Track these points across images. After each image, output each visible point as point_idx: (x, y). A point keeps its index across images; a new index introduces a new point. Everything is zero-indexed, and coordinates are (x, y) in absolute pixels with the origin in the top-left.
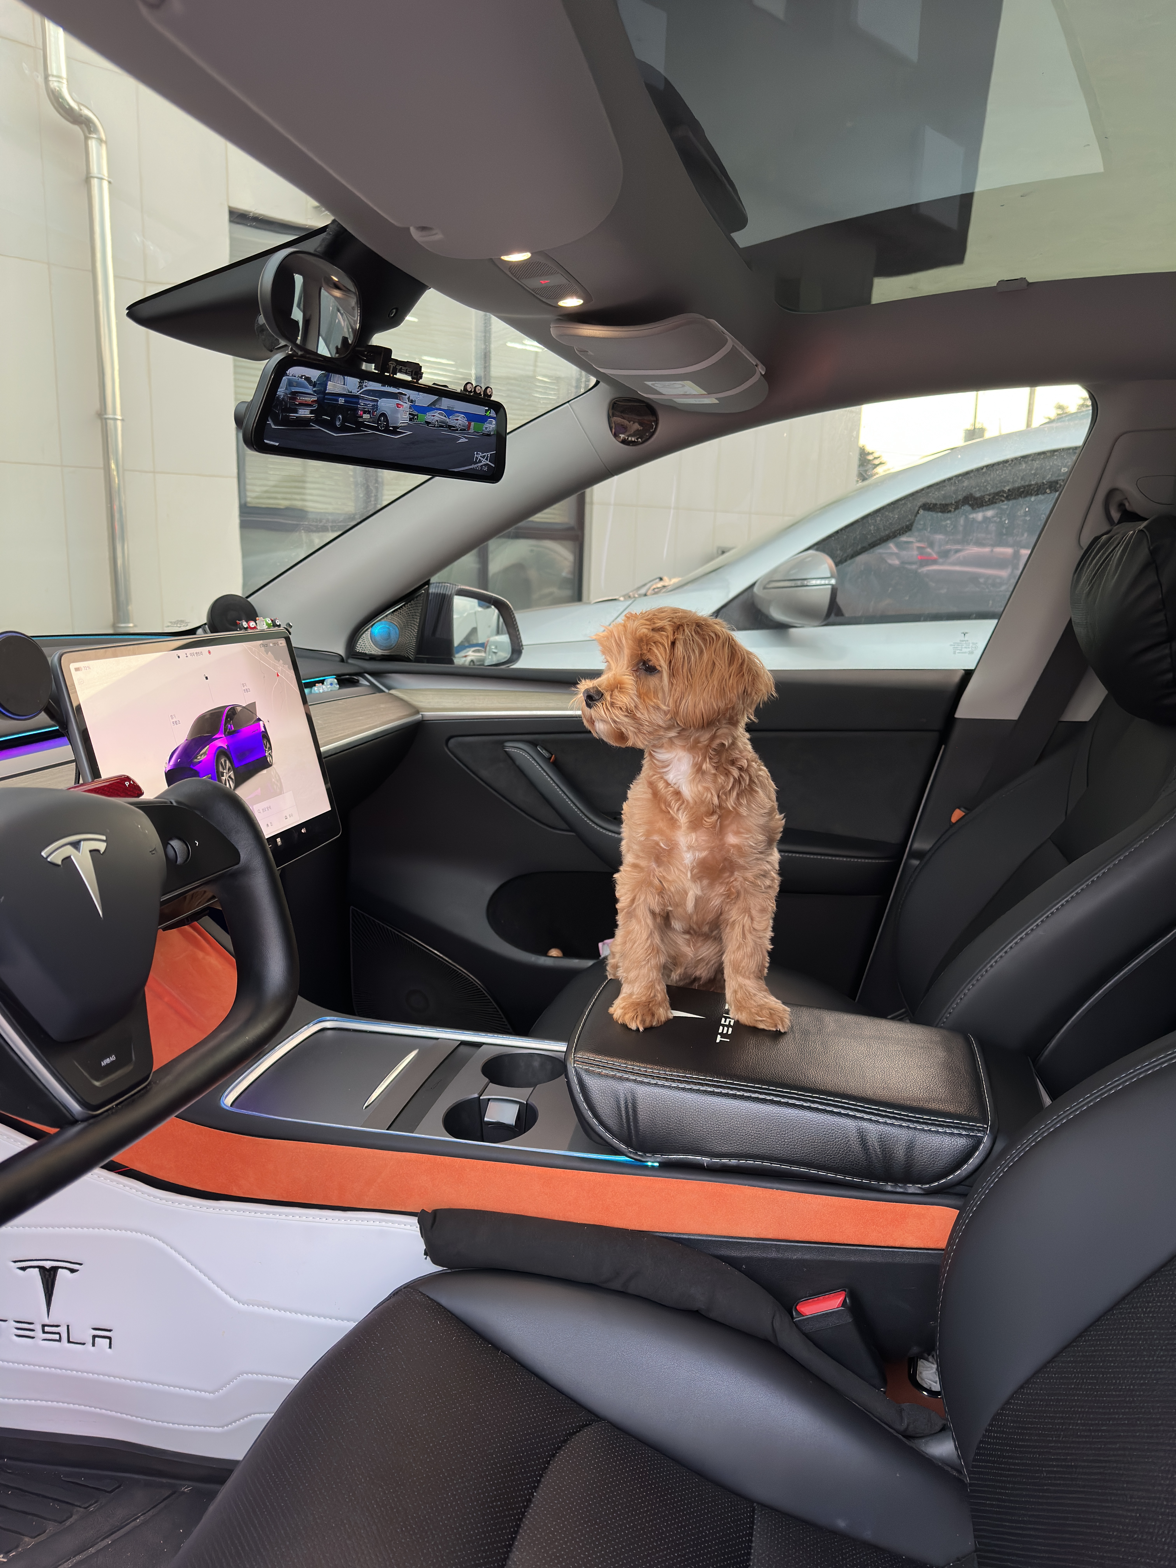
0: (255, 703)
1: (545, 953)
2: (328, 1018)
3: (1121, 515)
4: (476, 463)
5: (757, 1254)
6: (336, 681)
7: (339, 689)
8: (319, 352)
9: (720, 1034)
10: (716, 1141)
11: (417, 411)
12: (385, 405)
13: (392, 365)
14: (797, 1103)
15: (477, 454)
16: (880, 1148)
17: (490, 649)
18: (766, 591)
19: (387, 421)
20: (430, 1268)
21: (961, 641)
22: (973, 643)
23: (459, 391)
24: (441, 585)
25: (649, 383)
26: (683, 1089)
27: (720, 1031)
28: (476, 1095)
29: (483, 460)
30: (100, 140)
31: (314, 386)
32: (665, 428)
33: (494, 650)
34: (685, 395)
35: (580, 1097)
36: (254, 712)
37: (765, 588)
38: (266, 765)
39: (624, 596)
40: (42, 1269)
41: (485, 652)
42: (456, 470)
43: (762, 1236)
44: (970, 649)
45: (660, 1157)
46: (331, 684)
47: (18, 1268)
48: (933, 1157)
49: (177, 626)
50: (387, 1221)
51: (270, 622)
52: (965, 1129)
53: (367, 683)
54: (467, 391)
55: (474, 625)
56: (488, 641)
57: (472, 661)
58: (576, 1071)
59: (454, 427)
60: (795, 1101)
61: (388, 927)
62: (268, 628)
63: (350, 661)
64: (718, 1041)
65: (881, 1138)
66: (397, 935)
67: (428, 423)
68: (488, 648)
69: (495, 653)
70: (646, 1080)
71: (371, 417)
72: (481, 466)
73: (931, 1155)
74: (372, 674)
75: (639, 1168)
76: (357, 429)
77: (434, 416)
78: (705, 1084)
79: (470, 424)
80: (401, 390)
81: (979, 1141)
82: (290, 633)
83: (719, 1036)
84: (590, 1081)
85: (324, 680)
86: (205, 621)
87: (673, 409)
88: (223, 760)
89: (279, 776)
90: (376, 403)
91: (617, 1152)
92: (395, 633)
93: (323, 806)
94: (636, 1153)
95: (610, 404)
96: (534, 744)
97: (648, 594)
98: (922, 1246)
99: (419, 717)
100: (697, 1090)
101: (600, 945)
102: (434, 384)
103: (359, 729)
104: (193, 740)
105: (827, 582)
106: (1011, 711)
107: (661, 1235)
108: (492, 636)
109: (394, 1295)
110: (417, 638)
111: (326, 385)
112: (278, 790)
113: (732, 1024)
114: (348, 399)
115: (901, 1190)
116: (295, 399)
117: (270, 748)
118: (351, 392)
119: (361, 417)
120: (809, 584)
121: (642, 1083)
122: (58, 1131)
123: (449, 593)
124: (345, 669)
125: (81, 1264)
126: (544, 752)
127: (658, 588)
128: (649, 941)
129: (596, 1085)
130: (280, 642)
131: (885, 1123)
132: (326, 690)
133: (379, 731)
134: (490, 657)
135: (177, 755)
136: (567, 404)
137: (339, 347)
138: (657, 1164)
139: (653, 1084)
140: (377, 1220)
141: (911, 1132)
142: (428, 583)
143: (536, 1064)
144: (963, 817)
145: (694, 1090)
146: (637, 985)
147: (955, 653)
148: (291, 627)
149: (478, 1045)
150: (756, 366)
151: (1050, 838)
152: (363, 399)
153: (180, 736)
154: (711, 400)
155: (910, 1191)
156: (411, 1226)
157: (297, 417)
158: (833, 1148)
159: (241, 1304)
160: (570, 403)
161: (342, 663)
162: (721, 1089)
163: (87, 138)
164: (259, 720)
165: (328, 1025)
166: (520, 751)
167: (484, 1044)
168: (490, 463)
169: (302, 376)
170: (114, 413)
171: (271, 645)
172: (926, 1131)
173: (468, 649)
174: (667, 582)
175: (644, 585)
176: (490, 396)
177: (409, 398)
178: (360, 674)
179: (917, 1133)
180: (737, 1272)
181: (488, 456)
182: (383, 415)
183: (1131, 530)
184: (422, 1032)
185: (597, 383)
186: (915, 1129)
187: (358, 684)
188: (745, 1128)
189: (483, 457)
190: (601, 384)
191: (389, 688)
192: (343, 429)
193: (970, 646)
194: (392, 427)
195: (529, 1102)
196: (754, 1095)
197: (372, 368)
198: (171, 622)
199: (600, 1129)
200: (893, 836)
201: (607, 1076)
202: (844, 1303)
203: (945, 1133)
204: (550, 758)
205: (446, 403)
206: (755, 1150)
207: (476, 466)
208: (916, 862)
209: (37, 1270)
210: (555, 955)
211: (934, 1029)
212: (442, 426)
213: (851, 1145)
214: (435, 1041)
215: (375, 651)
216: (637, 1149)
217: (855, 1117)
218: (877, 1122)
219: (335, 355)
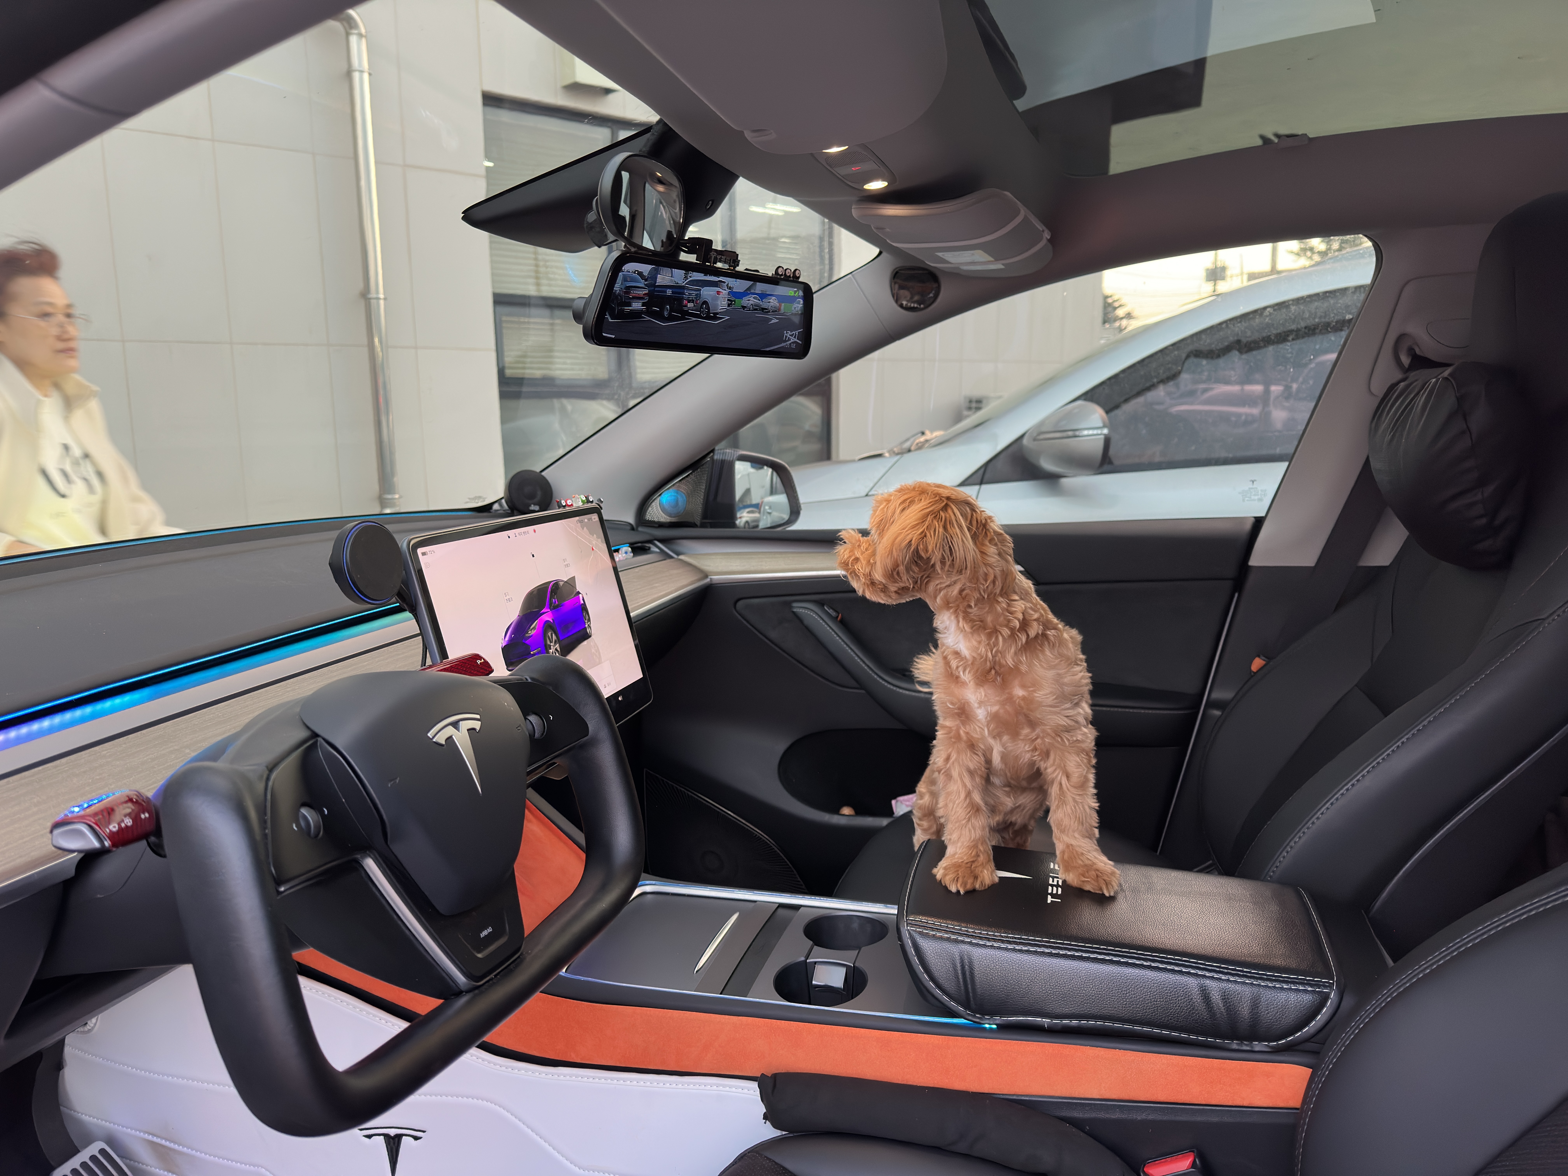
0: (574, 577)
1: (836, 811)
2: (648, 882)
3: (1412, 360)
4: (785, 341)
5: (1102, 1115)
6: (630, 549)
7: (634, 556)
8: (644, 245)
9: (1050, 894)
10: (1057, 1002)
11: (734, 296)
12: (707, 293)
13: (713, 255)
14: (1138, 962)
15: (787, 333)
16: (1224, 1006)
17: (764, 509)
18: (1036, 442)
19: (708, 308)
20: (769, 1132)
21: (1249, 488)
22: (1261, 491)
23: (770, 275)
24: (722, 451)
25: (940, 254)
26: (1021, 951)
27: (1050, 891)
28: (803, 959)
29: (792, 338)
30: (360, 35)
31: (646, 280)
32: (947, 293)
33: (769, 511)
34: (973, 263)
35: (915, 960)
36: (574, 587)
37: (1035, 440)
38: (587, 636)
39: (889, 452)
40: (386, 1136)
41: (759, 513)
42: (768, 349)
43: (1105, 1097)
44: (1260, 496)
45: (998, 1019)
46: (626, 553)
47: (364, 1136)
48: (1280, 1014)
49: (475, 502)
50: (724, 1086)
51: (584, 499)
52: (1311, 985)
53: (657, 550)
54: (778, 274)
55: (747, 486)
56: (762, 502)
57: (747, 522)
58: (910, 934)
59: (766, 309)
60: (1135, 961)
61: (681, 789)
62: (583, 505)
63: (640, 529)
64: (1049, 901)
65: (1225, 996)
66: (691, 796)
67: (744, 307)
68: (762, 509)
69: (770, 513)
70: (981, 942)
71: (694, 305)
72: (790, 344)
73: (1277, 1012)
74: (662, 541)
75: (976, 1030)
76: (683, 318)
77: (749, 300)
78: (1042, 945)
79: (780, 305)
80: (721, 279)
81: (1326, 997)
82: (601, 508)
83: (1049, 897)
84: (924, 943)
85: (619, 549)
86: (501, 495)
87: (957, 275)
88: (549, 634)
89: (597, 647)
90: (698, 292)
91: (954, 1014)
92: (682, 500)
93: (636, 674)
94: (975, 1015)
95: (892, 272)
96: (821, 604)
97: (913, 448)
98: (1271, 1105)
99: (707, 580)
100: (1034, 951)
101: (893, 802)
102: (746, 269)
103: (656, 596)
104: (523, 615)
105: (1099, 432)
106: (1308, 558)
107: (1004, 1097)
108: (766, 496)
109: (739, 1159)
110: (703, 504)
111: (656, 278)
112: (597, 660)
113: (1060, 883)
114: (674, 290)
115: (1248, 1048)
116: (629, 293)
117: (589, 620)
118: (678, 283)
119: (686, 306)
120: (1081, 434)
121: (977, 945)
122: (442, 1004)
123: (731, 459)
124: (636, 537)
125: (424, 1132)
126: (831, 611)
127: (921, 442)
128: (968, 801)
129: (931, 948)
130: (593, 517)
131: (1228, 980)
132: (622, 558)
133: (675, 596)
134: (765, 517)
135: (511, 632)
136: (850, 276)
137: (664, 240)
138: (994, 1026)
139: (989, 946)
140: (715, 1084)
141: (1255, 989)
142: (713, 451)
143: (855, 925)
144: (1265, 665)
145: (1031, 951)
146: (959, 844)
147: (1244, 500)
148: (602, 502)
149: (797, 907)
150: (1043, 231)
151: (1356, 685)
152: (688, 289)
153: (513, 613)
154: (999, 266)
155: (1257, 1049)
156: (752, 1090)
157: (631, 310)
158: (1176, 1006)
159: (582, 1170)
160: (853, 273)
161: (632, 532)
162: (1051, 950)
163: (348, 34)
164: (579, 593)
165: (648, 889)
166: (808, 611)
167: (801, 906)
168: (798, 341)
169: (636, 271)
170: (377, 292)
171: (586, 520)
172: (1270, 987)
173: (742, 511)
174: (929, 435)
175: (907, 440)
176: (799, 277)
177: (727, 285)
178: (650, 542)
179: (1261, 990)
180: (1082, 1134)
181: (796, 335)
182: (705, 303)
183: (1434, 378)
184: (740, 895)
185: (880, 253)
186: (1259, 985)
187: (648, 551)
188: (1086, 989)
189: (792, 335)
190: (884, 254)
191: (678, 554)
192: (671, 318)
193: (1259, 493)
194: (713, 313)
195: (856, 965)
196: (1092, 956)
197: (692, 258)
198: (469, 499)
199: (938, 992)
200: (1189, 686)
201: (941, 938)
202: (1193, 1165)
203: (1290, 989)
204: (837, 617)
205: (760, 287)
206: (1094, 1011)
207: (785, 344)
208: (1217, 713)
209: (382, 1137)
210: (847, 814)
211: (1259, 883)
212: (756, 310)
213: (1194, 1003)
214: (753, 904)
215: (663, 518)
216: (975, 1012)
217: (1196, 975)
218: (1219, 979)
219: (659, 248)
